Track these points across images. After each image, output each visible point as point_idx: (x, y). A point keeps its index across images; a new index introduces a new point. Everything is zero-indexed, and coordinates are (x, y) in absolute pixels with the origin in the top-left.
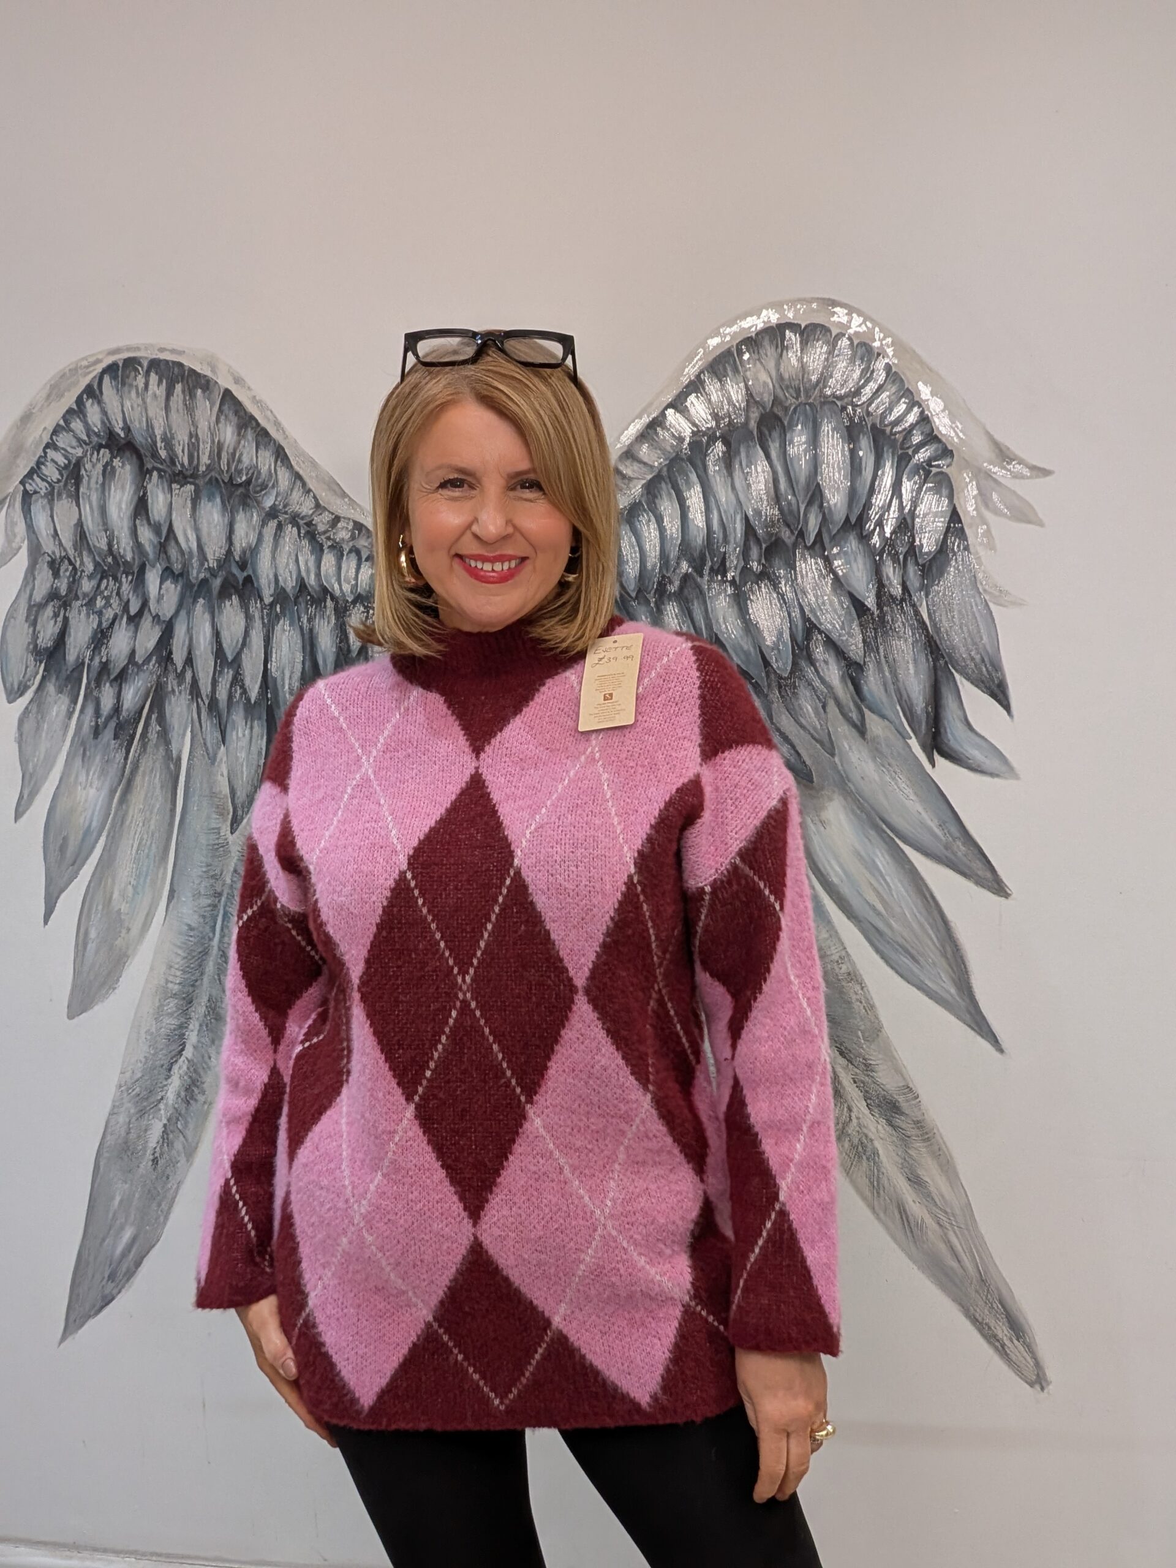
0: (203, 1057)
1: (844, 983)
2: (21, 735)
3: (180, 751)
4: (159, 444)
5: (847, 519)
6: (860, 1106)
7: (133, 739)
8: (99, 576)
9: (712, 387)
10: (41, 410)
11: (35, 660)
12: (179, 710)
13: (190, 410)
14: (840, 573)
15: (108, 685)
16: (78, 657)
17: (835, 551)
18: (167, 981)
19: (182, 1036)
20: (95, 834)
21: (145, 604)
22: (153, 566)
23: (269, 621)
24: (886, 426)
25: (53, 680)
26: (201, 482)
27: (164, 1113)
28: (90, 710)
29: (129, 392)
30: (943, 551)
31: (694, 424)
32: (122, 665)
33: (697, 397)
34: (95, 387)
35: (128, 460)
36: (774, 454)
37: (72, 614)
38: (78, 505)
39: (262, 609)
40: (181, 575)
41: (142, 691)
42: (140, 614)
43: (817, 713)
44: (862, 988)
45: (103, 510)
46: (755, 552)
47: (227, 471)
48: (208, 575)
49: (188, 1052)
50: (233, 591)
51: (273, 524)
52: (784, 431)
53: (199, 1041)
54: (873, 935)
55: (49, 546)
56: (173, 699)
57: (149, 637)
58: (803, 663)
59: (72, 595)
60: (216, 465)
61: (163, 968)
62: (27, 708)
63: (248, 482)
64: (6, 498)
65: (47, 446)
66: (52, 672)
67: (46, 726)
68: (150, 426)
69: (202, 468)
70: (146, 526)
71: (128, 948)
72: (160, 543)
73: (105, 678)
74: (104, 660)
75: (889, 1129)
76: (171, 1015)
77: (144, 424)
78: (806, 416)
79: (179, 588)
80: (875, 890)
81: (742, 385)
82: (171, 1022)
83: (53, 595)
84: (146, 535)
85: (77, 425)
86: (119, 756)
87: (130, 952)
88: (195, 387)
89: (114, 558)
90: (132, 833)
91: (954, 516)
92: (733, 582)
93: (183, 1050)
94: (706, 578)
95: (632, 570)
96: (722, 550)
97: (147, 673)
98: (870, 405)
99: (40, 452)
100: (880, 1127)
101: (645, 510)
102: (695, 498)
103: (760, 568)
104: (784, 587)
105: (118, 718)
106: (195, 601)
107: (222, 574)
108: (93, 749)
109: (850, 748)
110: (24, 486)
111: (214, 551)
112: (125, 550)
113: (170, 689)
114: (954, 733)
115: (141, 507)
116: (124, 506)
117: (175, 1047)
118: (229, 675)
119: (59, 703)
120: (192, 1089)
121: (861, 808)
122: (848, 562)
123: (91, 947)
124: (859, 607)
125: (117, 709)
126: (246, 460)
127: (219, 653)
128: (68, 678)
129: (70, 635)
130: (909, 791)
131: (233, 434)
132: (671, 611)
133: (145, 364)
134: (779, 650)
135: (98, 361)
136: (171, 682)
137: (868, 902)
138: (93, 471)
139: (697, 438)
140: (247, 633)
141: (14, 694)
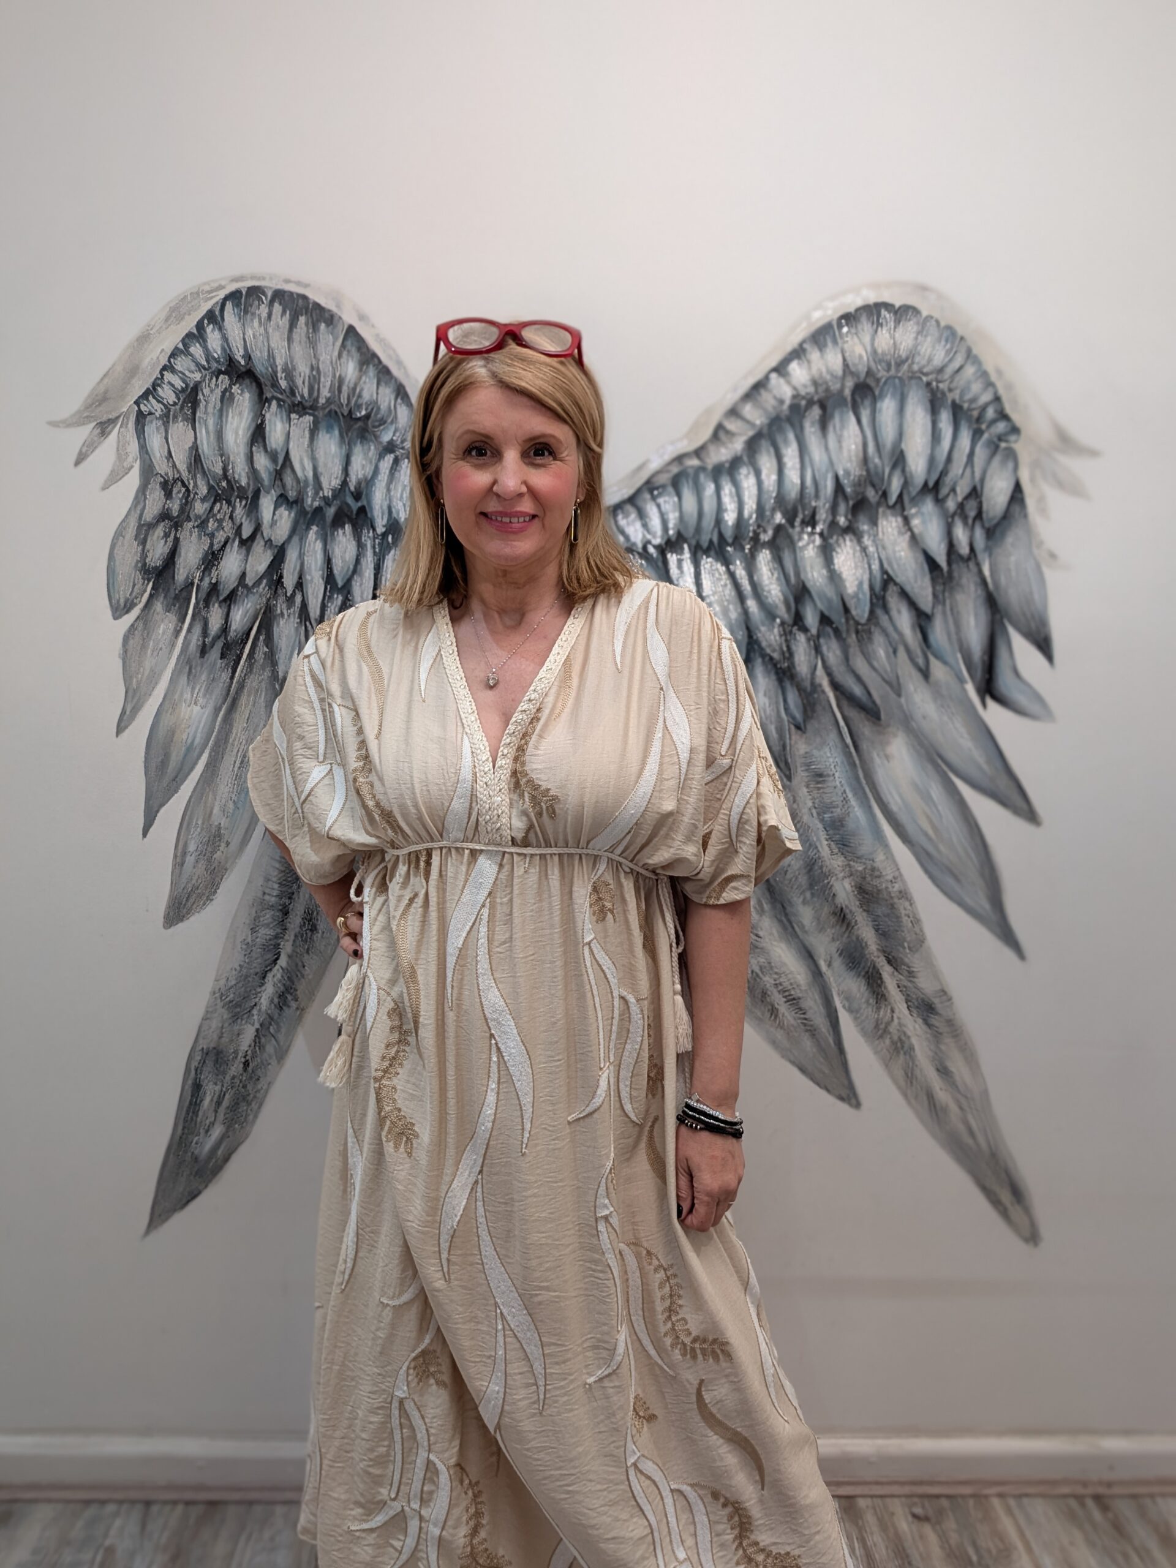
0: (297, 965)
1: (896, 900)
2: (125, 652)
3: (287, 672)
4: (279, 375)
5: (926, 484)
6: (901, 1007)
7: (240, 659)
8: (212, 499)
9: (814, 355)
10: (159, 332)
11: (143, 578)
12: (287, 632)
13: (312, 343)
14: (916, 531)
15: (216, 605)
16: (188, 576)
17: (913, 511)
18: (264, 893)
19: (277, 946)
20: (197, 751)
21: (258, 528)
22: (268, 493)
23: (380, 550)
24: (964, 402)
25: (161, 598)
26: (320, 414)
27: (256, 1018)
28: (198, 630)
29: (252, 320)
30: (1006, 517)
31: (795, 388)
32: (232, 587)
33: (799, 364)
34: (217, 313)
35: (247, 387)
36: (865, 420)
37: (183, 535)
38: (194, 429)
39: (374, 538)
40: (296, 502)
41: (251, 612)
42: (252, 537)
43: (888, 657)
44: (911, 905)
45: (220, 436)
46: (842, 508)
47: (347, 405)
48: (323, 504)
49: (283, 961)
50: (346, 520)
51: (389, 458)
52: (875, 400)
53: (293, 951)
54: (924, 858)
55: (162, 467)
56: (282, 622)
57: (260, 561)
58: (879, 612)
59: (184, 517)
60: (337, 399)
61: (260, 881)
62: (132, 625)
63: (367, 417)
64: (118, 418)
65: (164, 368)
66: (161, 590)
67: (151, 643)
68: (271, 356)
69: (322, 401)
70: (263, 453)
71: (226, 862)
72: (276, 470)
73: (214, 599)
74: (214, 581)
75: (924, 1027)
76: (267, 925)
77: (266, 354)
78: (895, 387)
79: (293, 515)
80: (928, 817)
81: (840, 357)
82: (266, 933)
83: (165, 516)
84: (262, 462)
85: (196, 350)
86: (225, 676)
87: (228, 866)
88: (318, 321)
89: (229, 482)
90: (235, 751)
91: (1018, 488)
92: (821, 534)
93: (277, 959)
94: (798, 529)
95: (730, 518)
96: (814, 504)
97: (257, 596)
98: (951, 382)
99: (157, 374)
100: (917, 1026)
101: (745, 464)
102: (791, 455)
103: (847, 523)
104: (867, 541)
105: (226, 638)
106: (308, 528)
107: (337, 503)
108: (199, 668)
109: (915, 690)
110: (139, 406)
111: (331, 481)
112: (240, 475)
113: (279, 611)
114: (1005, 681)
115: (258, 434)
116: (241, 432)
117: (270, 956)
118: (339, 599)
119: (166, 621)
120: (285, 996)
121: (921, 744)
122: (924, 522)
123: (190, 860)
124: (932, 563)
125: (225, 629)
126: (366, 396)
127: (329, 578)
128: (176, 597)
129: (180, 556)
130: (963, 730)
131: (355, 369)
132: (764, 557)
133: (270, 294)
134: (859, 599)
135: (221, 287)
136: (280, 605)
137: (921, 829)
138: (210, 395)
139: (796, 401)
140: (358, 561)
141: (119, 610)
